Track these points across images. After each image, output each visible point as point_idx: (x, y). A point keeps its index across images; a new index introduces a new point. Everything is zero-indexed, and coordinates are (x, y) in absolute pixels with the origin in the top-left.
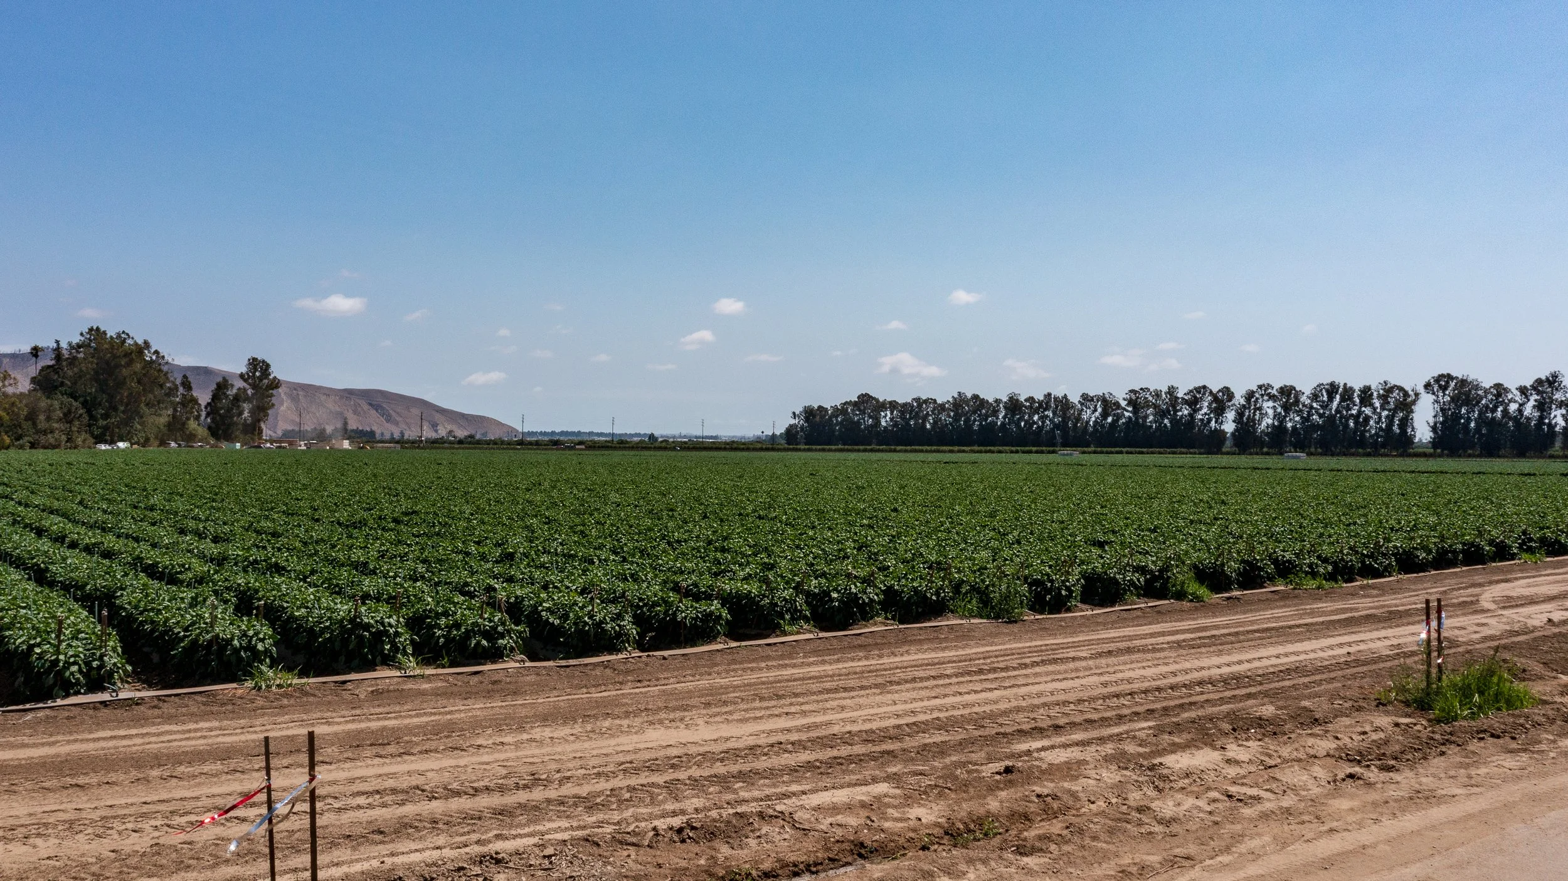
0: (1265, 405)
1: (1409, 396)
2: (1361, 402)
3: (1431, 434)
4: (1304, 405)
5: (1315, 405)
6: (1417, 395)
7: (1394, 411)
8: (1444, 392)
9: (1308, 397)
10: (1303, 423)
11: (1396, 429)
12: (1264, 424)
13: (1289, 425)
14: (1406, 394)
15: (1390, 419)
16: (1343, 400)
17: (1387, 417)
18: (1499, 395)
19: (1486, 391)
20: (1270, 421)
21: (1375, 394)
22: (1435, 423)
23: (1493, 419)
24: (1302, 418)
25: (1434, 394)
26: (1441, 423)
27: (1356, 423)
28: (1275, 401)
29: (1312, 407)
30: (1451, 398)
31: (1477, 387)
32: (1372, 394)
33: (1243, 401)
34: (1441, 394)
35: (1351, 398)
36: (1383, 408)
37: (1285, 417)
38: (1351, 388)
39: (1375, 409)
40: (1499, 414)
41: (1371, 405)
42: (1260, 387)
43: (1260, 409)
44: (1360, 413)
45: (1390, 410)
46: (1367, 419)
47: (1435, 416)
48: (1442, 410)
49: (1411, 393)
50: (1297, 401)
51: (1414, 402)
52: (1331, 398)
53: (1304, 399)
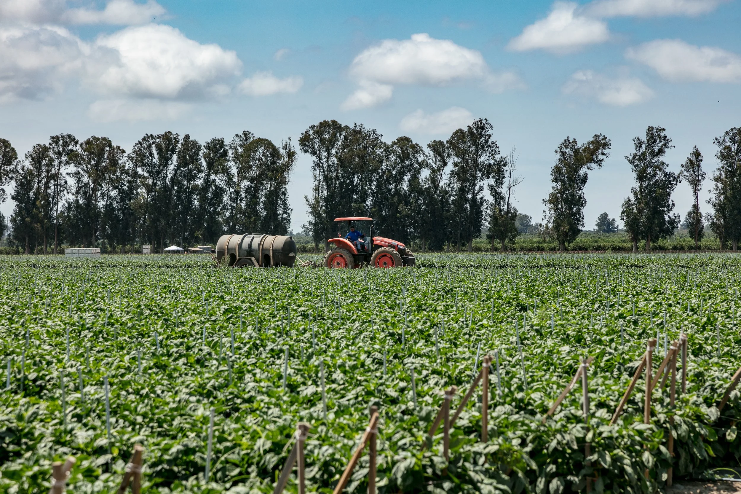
0: (64, 170)
1: (279, 156)
2: (210, 166)
3: (311, 218)
4: (124, 171)
5: (140, 171)
6: (291, 155)
7: (257, 181)
8: (328, 151)
9: (130, 158)
10: (122, 200)
11: (260, 207)
12: (62, 205)
13: (101, 204)
14: (275, 153)
15: (253, 193)
16: (183, 162)
17: (248, 190)
18: (404, 156)
19: (387, 150)
20: (71, 198)
21: (231, 153)
22: (317, 202)
23: (398, 192)
24: (121, 191)
25: (314, 153)
26: (326, 200)
27: (203, 199)
28: (78, 164)
29: (135, 174)
30: (339, 159)
31: (375, 143)
32: (225, 153)
33: (28, 164)
34: (324, 154)
35: (194, 159)
36: (242, 174)
37: (95, 190)
38: (195, 143)
39: (230, 177)
40: (405, 186)
41: (226, 171)
42: (55, 140)
43: (55, 177)
44: (208, 183)
45: (251, 180)
46: (219, 192)
47: (316, 189)
48: (326, 178)
49: (282, 151)
50: (114, 163)
51: (286, 168)
52: (165, 161)
53: (123, 160)
